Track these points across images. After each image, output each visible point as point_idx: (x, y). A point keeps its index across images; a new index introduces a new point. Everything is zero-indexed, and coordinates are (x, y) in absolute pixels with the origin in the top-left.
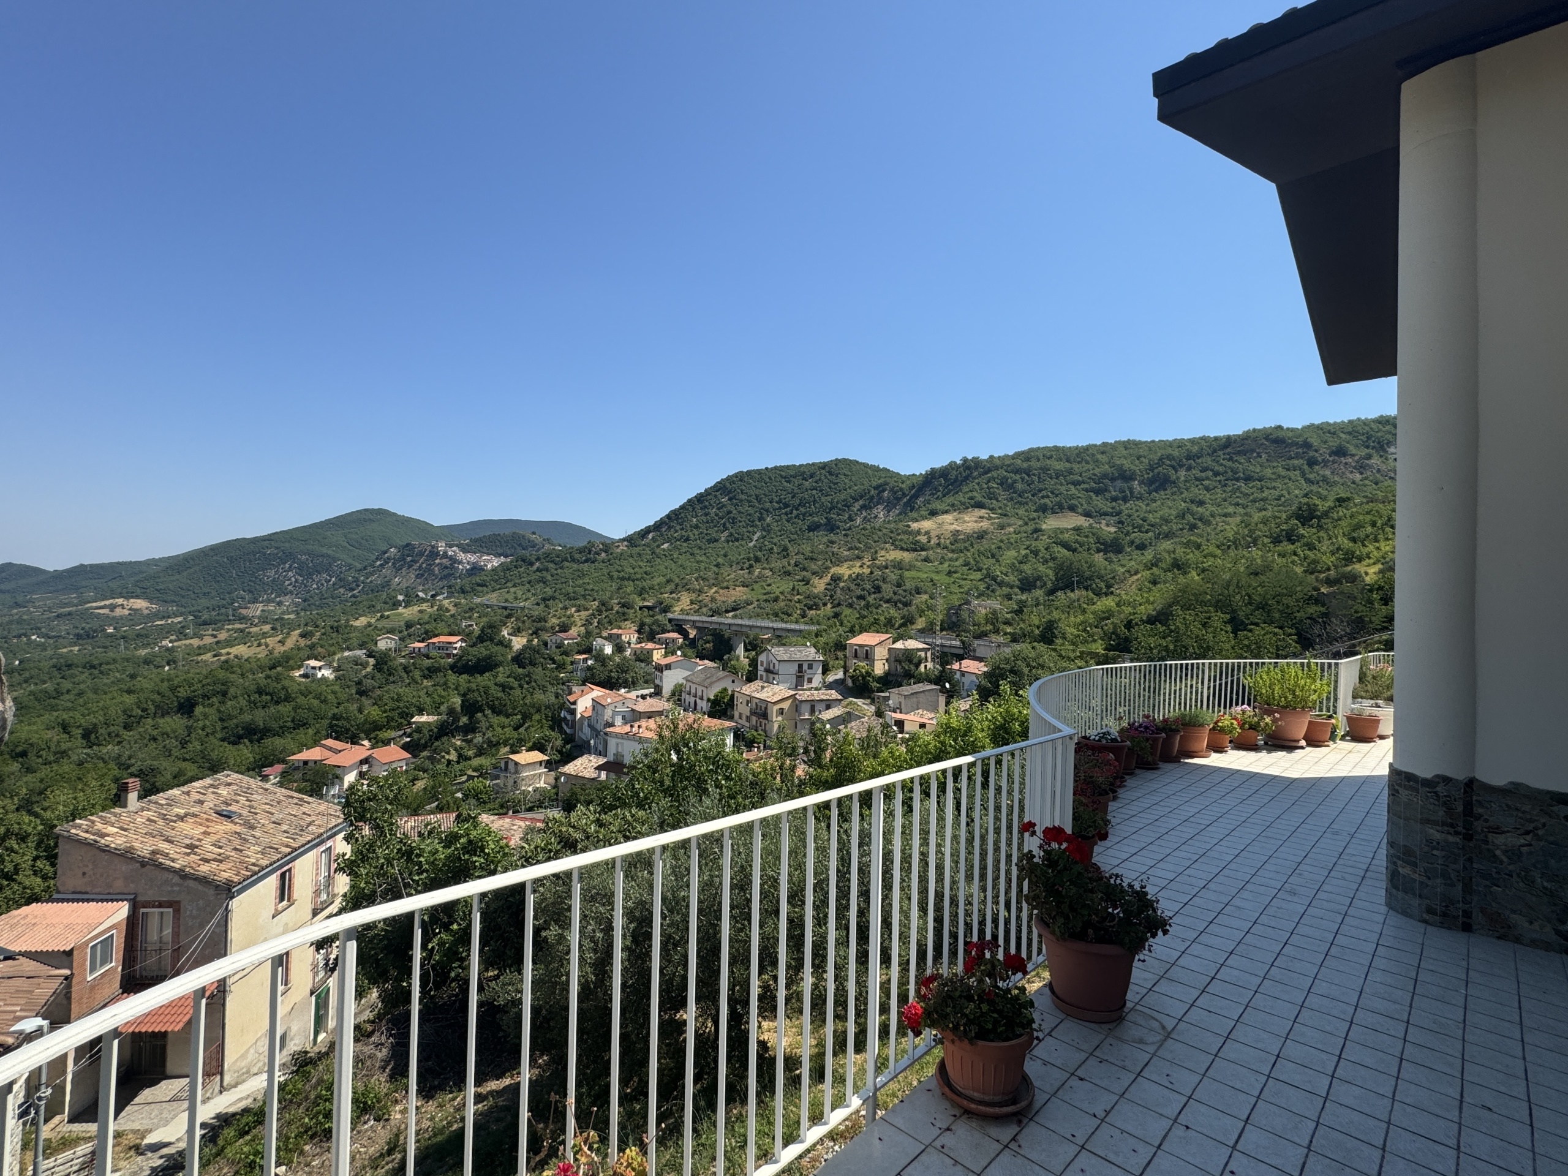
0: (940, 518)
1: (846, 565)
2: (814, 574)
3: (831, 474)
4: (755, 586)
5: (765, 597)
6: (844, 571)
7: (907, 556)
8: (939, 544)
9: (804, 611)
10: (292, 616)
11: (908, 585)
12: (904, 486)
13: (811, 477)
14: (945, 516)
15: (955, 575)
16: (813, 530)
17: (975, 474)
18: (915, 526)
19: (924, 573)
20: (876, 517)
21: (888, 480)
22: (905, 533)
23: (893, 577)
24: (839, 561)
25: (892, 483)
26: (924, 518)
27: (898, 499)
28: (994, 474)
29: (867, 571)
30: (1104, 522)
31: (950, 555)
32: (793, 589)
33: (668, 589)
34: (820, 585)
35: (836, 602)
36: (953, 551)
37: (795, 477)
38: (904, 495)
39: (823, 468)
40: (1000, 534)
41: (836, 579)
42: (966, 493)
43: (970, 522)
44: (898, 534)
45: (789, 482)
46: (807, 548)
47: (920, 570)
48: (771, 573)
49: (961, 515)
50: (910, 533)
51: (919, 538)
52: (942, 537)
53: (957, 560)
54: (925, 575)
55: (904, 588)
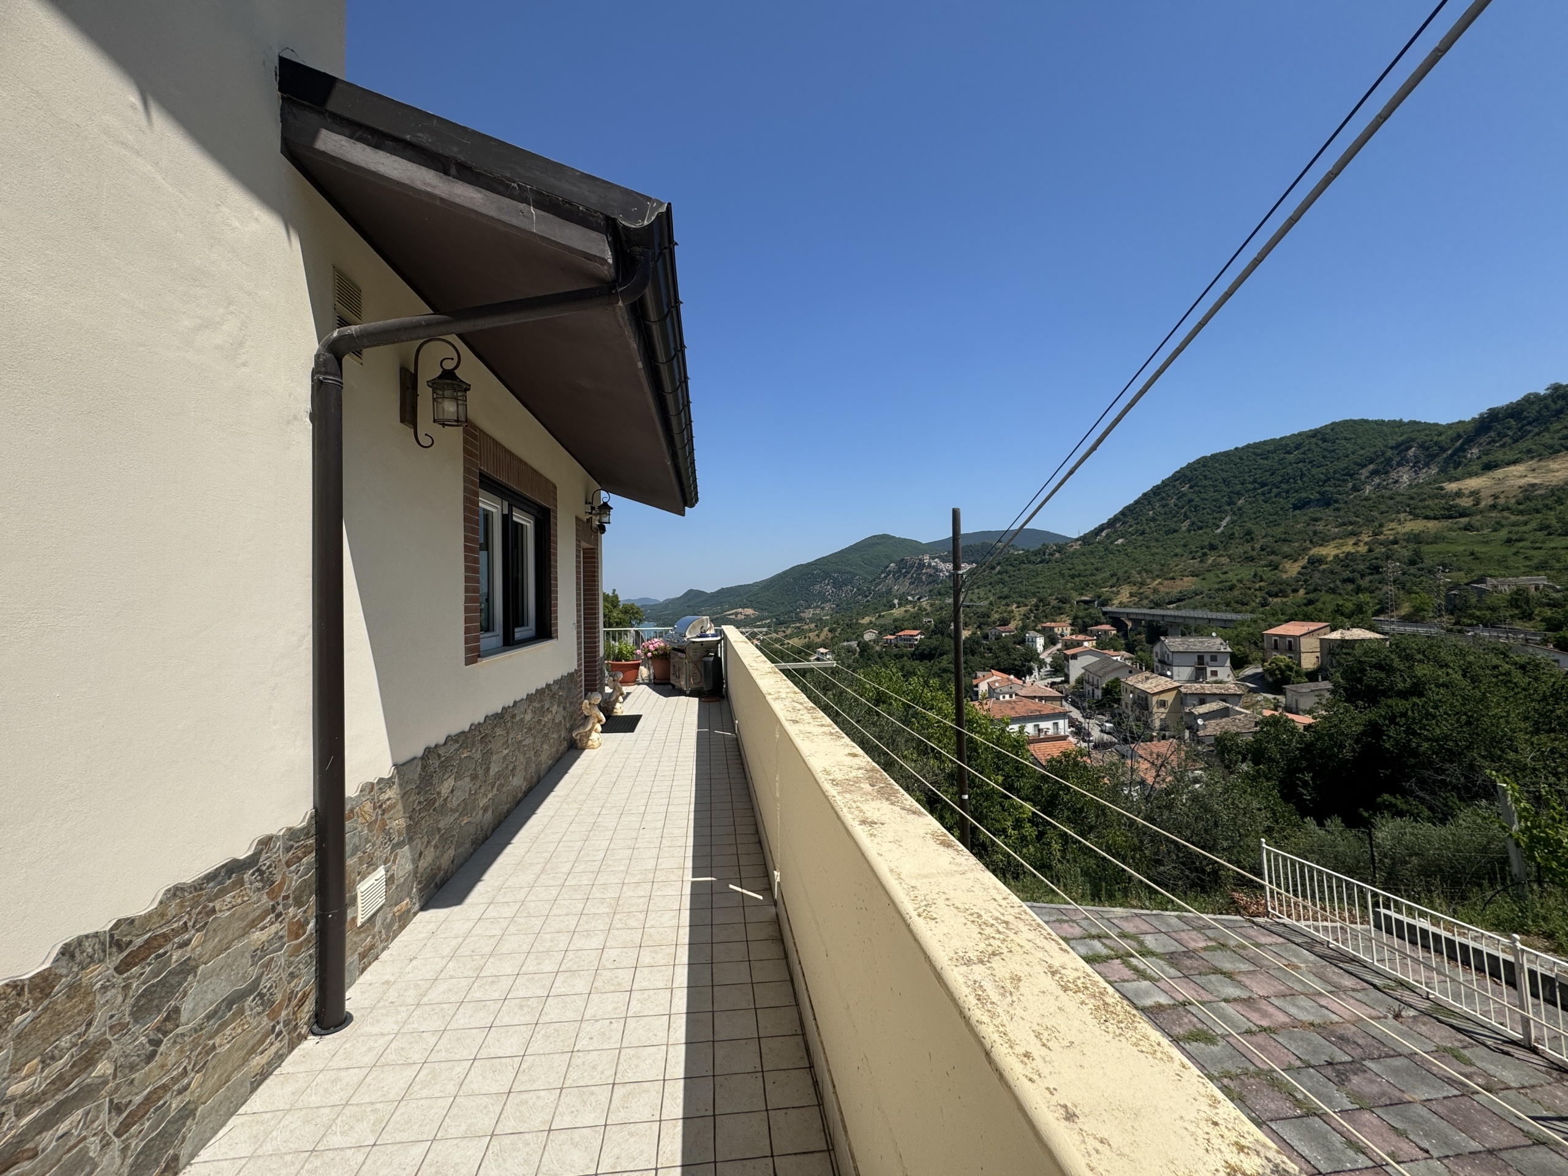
0: (1499, 473)
1: (1332, 544)
2: (1286, 557)
4: (1207, 575)
5: (1217, 586)
7: (1432, 525)
8: (1494, 507)
9: (1265, 599)
10: (828, 617)
11: (1428, 562)
12: (1441, 438)
13: (1297, 448)
14: (1512, 468)
15: (1521, 544)
18: (1452, 487)
21: (1413, 436)
22: (1436, 497)
23: (1404, 552)
24: (1324, 541)
25: (1422, 437)
26: (1471, 475)
27: (1433, 456)
29: (1363, 549)
31: (1513, 518)
32: (1255, 576)
33: (1109, 584)
34: (1292, 569)
35: (1311, 588)
36: (1521, 513)
38: (1443, 449)
41: (1315, 562)
42: (1556, 432)
43: (1561, 470)
44: (1424, 500)
46: (1279, 530)
47: (1453, 541)
48: (1228, 560)
49: (1542, 463)
50: (1443, 497)
51: (1458, 501)
52: (1502, 496)
53: (1526, 524)
54: (1462, 548)
55: (1420, 566)
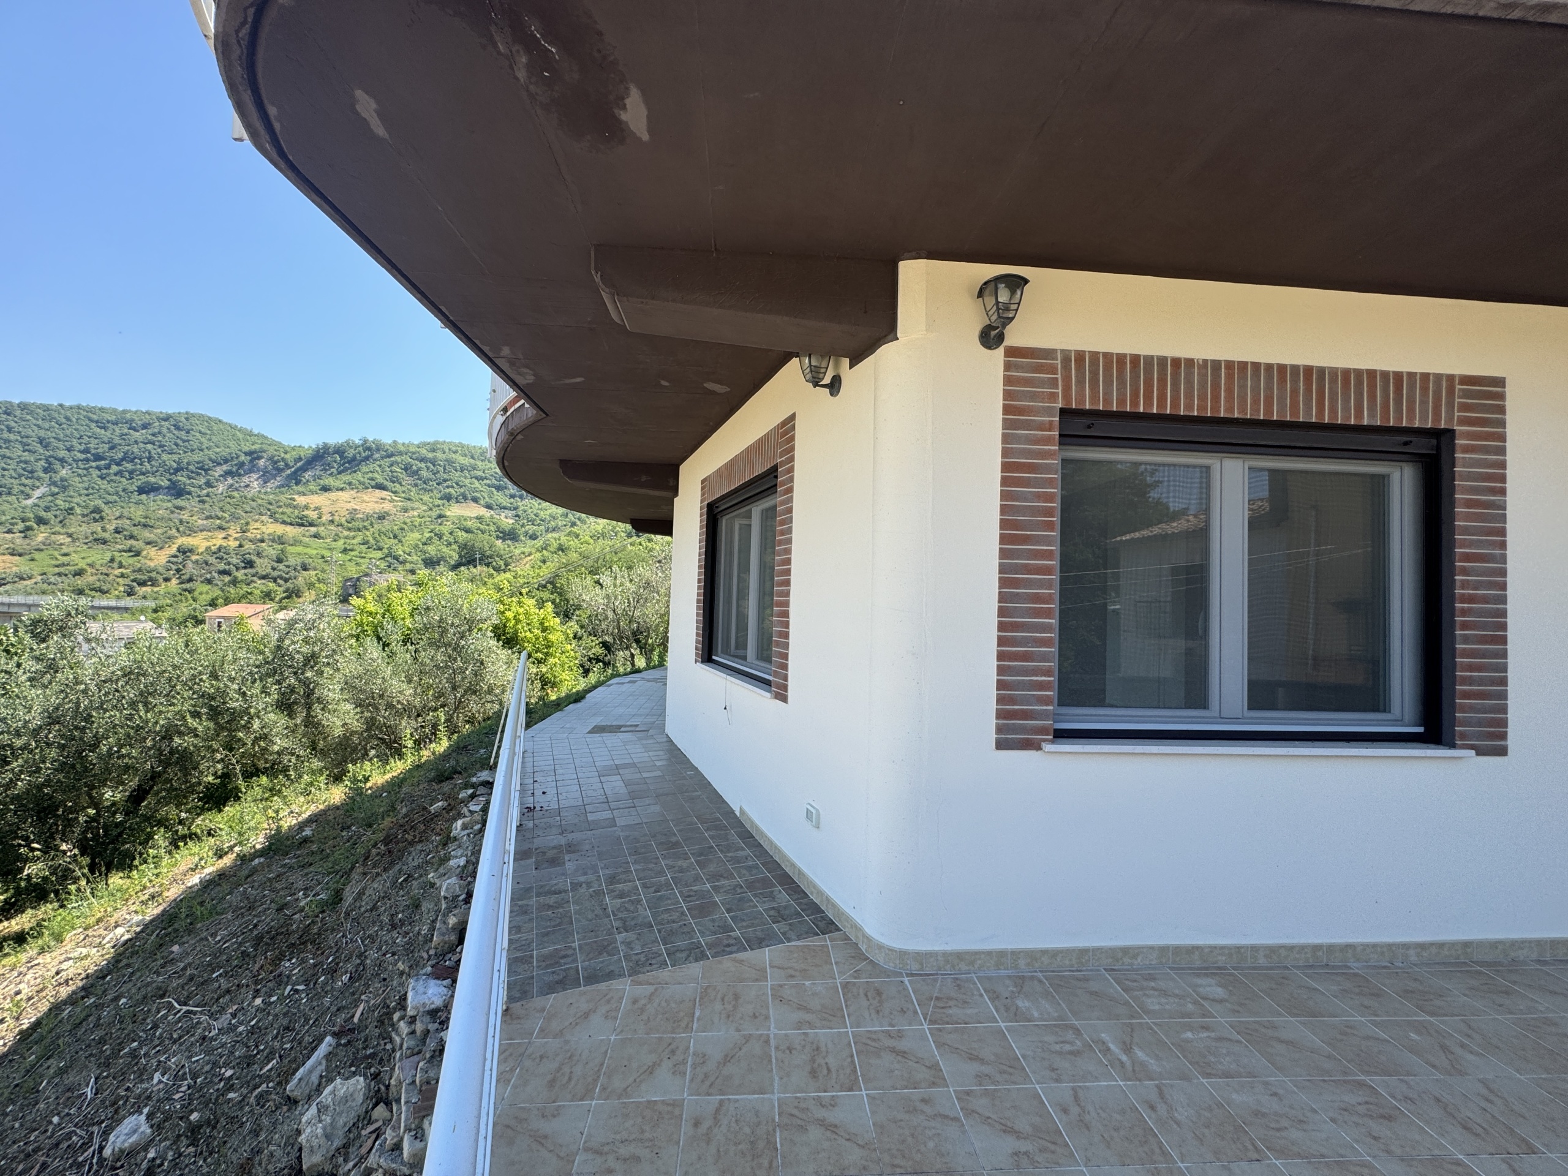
0: (333, 495)
1: (201, 535)
2: (148, 543)
3: (178, 428)
4: (37, 555)
5: (57, 570)
6: (199, 542)
7: (291, 531)
8: (332, 521)
9: (132, 588)
11: (292, 561)
12: (287, 456)
13: (145, 426)
14: (340, 493)
15: (353, 553)
16: (147, 493)
17: (377, 456)
18: (301, 500)
19: (315, 548)
20: (247, 486)
21: (265, 447)
22: (288, 506)
23: (272, 551)
24: (192, 531)
25: (271, 451)
26: (313, 493)
27: (280, 471)
28: (398, 459)
29: (233, 544)
30: (503, 514)
31: (346, 533)
32: (112, 560)
34: (158, 558)
35: (185, 577)
36: (349, 529)
37: (116, 423)
38: (287, 466)
39: (166, 419)
40: (401, 517)
41: (184, 551)
42: (367, 473)
43: (371, 502)
44: (280, 507)
45: (105, 428)
46: (138, 513)
47: (307, 546)
48: (69, 539)
49: (359, 495)
50: (295, 507)
51: (306, 513)
52: (336, 514)
53: (354, 538)
54: (315, 552)
55: (286, 563)
